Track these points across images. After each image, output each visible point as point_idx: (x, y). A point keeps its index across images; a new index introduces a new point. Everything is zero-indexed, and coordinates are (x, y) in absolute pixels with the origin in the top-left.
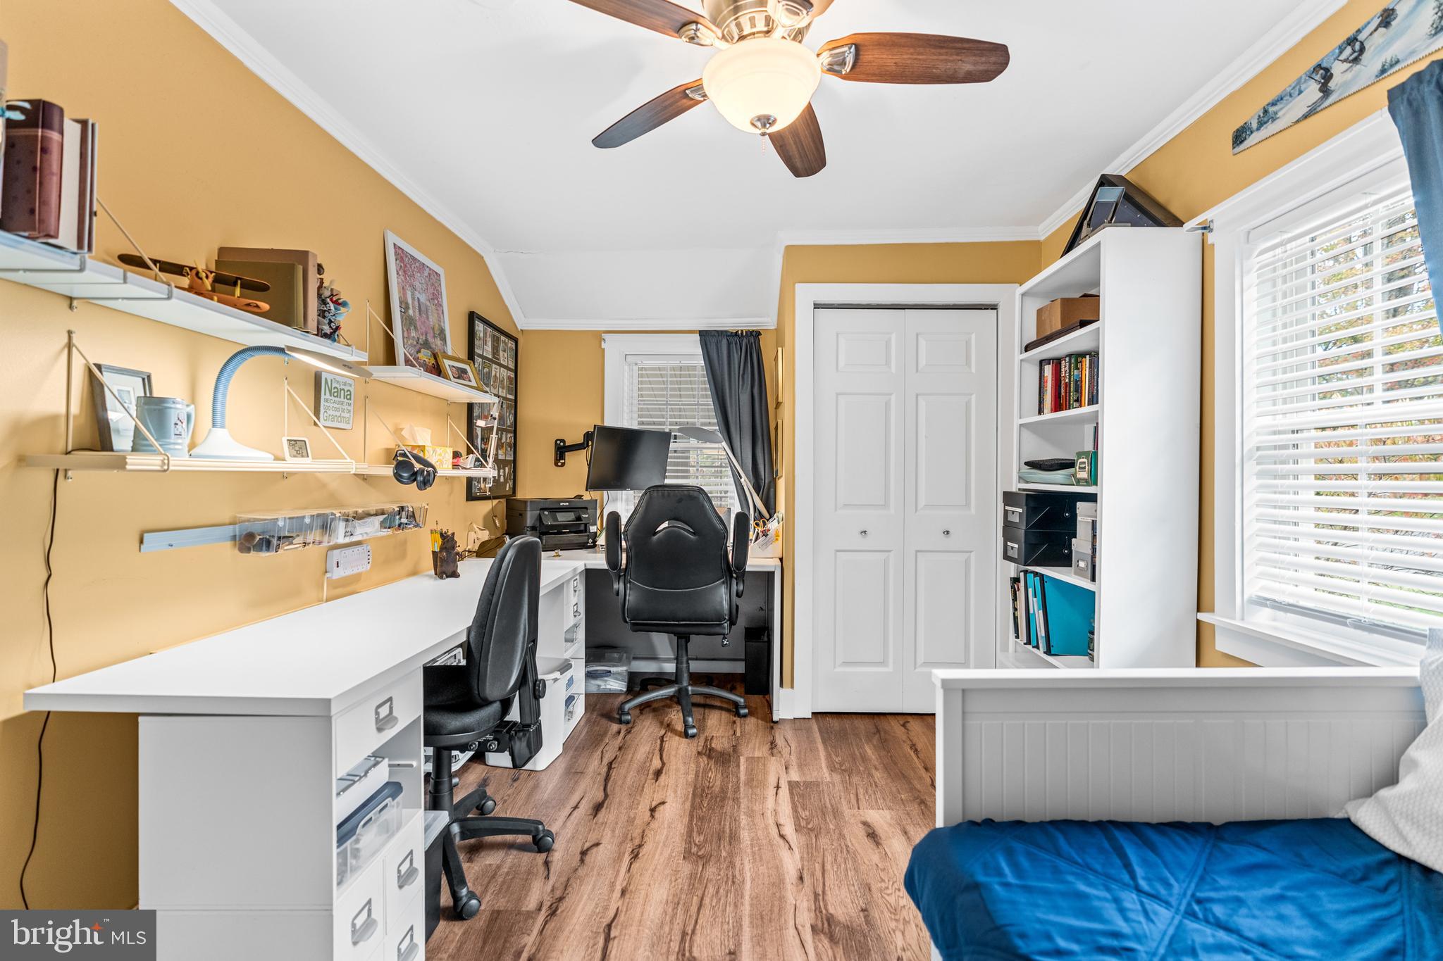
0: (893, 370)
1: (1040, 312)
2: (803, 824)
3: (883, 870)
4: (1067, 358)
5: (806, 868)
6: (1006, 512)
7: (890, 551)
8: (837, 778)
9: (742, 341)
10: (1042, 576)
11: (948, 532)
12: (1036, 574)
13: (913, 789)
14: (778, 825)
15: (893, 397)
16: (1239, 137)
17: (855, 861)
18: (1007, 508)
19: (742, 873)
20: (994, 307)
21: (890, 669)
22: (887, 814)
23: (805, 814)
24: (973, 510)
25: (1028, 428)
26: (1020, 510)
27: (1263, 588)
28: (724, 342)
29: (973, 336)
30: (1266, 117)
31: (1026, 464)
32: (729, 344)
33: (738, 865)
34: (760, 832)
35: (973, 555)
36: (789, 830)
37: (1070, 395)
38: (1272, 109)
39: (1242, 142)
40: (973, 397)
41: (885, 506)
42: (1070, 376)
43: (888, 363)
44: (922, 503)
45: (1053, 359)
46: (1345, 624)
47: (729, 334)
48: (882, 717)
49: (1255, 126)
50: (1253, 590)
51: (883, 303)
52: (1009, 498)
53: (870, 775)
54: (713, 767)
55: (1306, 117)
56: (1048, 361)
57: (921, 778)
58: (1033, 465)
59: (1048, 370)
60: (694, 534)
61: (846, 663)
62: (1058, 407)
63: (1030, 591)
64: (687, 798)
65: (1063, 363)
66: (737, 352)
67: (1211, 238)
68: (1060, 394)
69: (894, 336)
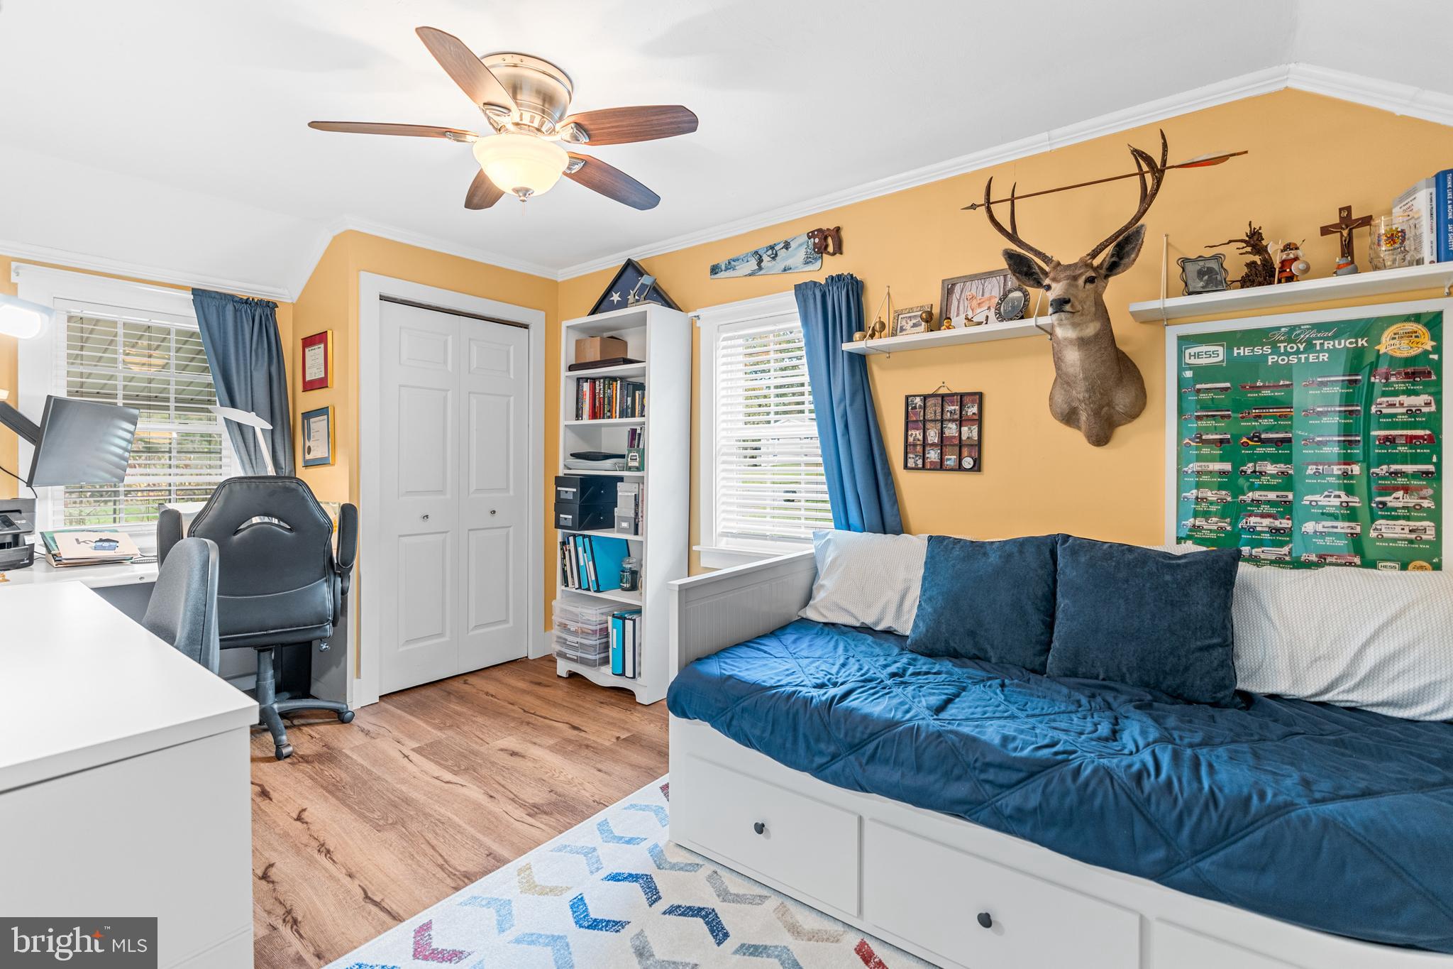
0: (450, 368)
1: (577, 341)
2: (456, 769)
3: (542, 767)
4: (602, 381)
5: (488, 790)
6: (558, 493)
7: (446, 532)
8: (450, 733)
9: (255, 310)
10: (589, 537)
11: (494, 512)
12: (584, 536)
13: (514, 719)
14: (437, 778)
15: (450, 394)
16: (715, 270)
17: (516, 770)
18: (559, 489)
19: (440, 814)
20: (526, 327)
21: (446, 639)
22: (510, 738)
23: (450, 763)
24: (511, 493)
25: (570, 429)
26: (575, 490)
27: (724, 527)
28: (230, 308)
29: (512, 348)
30: (729, 266)
31: (572, 455)
32: (236, 310)
33: (432, 812)
34: (425, 788)
35: (511, 529)
36: (448, 776)
37: (604, 408)
38: (733, 263)
39: (716, 274)
40: (512, 398)
41: (441, 492)
42: (604, 393)
43: (445, 362)
44: (472, 490)
45: (590, 379)
46: (766, 539)
47: (238, 299)
48: (442, 683)
49: (723, 268)
50: (720, 530)
51: (442, 307)
52: (560, 481)
53: (474, 722)
54: (322, 767)
55: (750, 275)
56: (586, 379)
57: (513, 710)
58: (576, 456)
59: (586, 387)
60: (290, 530)
61: (408, 642)
62: (594, 415)
63: (580, 550)
64: (325, 797)
65: (597, 383)
66: (247, 321)
67: (699, 323)
68: (595, 404)
69: (450, 338)
